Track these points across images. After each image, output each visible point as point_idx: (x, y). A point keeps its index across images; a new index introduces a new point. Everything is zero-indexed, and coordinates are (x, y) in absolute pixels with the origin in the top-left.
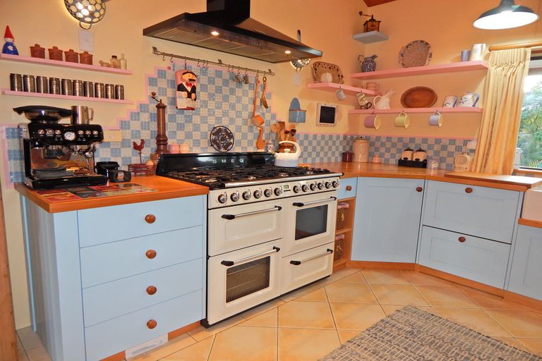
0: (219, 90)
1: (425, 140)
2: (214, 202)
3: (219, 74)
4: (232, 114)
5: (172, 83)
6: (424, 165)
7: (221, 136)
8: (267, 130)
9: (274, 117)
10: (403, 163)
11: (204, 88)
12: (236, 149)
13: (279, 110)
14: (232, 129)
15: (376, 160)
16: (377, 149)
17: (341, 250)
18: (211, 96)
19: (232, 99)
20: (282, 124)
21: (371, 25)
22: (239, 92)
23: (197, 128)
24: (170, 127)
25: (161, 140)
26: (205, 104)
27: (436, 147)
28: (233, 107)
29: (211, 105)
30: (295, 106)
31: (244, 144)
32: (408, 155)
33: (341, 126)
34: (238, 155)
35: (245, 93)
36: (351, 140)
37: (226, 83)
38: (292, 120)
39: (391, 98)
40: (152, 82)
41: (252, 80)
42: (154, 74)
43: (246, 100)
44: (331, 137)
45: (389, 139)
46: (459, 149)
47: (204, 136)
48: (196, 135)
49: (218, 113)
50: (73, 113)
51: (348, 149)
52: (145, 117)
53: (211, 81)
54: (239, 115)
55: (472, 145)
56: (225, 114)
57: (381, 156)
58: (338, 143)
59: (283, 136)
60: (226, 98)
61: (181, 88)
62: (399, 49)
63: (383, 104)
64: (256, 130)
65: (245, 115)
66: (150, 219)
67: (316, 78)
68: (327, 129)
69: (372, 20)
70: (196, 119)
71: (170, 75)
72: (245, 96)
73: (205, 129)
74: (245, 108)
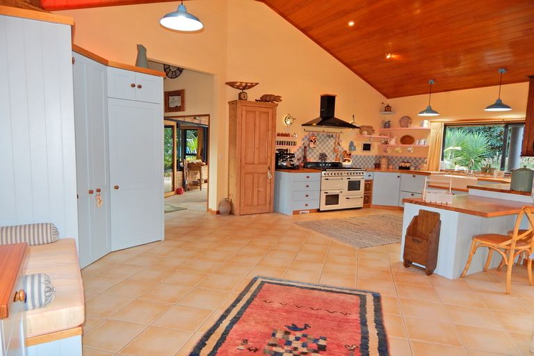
0: (323, 140)
1: (410, 158)
2: (323, 175)
3: (323, 135)
4: (327, 148)
5: (309, 139)
6: (409, 168)
7: (323, 156)
8: (340, 154)
9: (342, 149)
10: (401, 168)
11: (318, 140)
12: (328, 161)
13: (345, 146)
14: (327, 154)
15: (391, 167)
16: (392, 162)
17: (367, 200)
18: (320, 143)
19: (327, 143)
20: (346, 151)
21: (388, 108)
22: (329, 141)
23: (315, 153)
24: (308, 153)
25: (305, 157)
26: (318, 146)
27: (415, 161)
28: (327, 146)
29: (320, 146)
30: (351, 144)
31: (331, 159)
32: (403, 164)
33: (374, 151)
34: (328, 163)
35: (332, 141)
36: (379, 158)
37: (325, 138)
38: (350, 150)
39: (396, 140)
40: (303, 139)
41: (334, 136)
42: (304, 137)
43: (332, 143)
44: (369, 156)
45: (396, 157)
46: (423, 162)
47: (317, 156)
48: (315, 156)
49: (322, 148)
50: (287, 150)
51: (378, 162)
52: (301, 150)
53: (320, 138)
54: (329, 148)
55: (426, 160)
56: (325, 148)
57: (393, 165)
58: (372, 159)
59: (346, 155)
60: (325, 143)
61: (312, 141)
62: (399, 119)
63: (392, 142)
64: (336, 154)
65: (332, 148)
66: (308, 177)
67: (361, 133)
68: (367, 153)
69: (388, 106)
70: (315, 151)
71: (308, 137)
72: (332, 142)
73: (318, 154)
74: (332, 146)
